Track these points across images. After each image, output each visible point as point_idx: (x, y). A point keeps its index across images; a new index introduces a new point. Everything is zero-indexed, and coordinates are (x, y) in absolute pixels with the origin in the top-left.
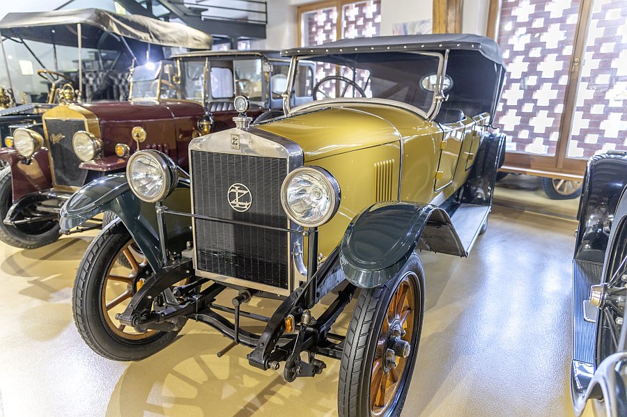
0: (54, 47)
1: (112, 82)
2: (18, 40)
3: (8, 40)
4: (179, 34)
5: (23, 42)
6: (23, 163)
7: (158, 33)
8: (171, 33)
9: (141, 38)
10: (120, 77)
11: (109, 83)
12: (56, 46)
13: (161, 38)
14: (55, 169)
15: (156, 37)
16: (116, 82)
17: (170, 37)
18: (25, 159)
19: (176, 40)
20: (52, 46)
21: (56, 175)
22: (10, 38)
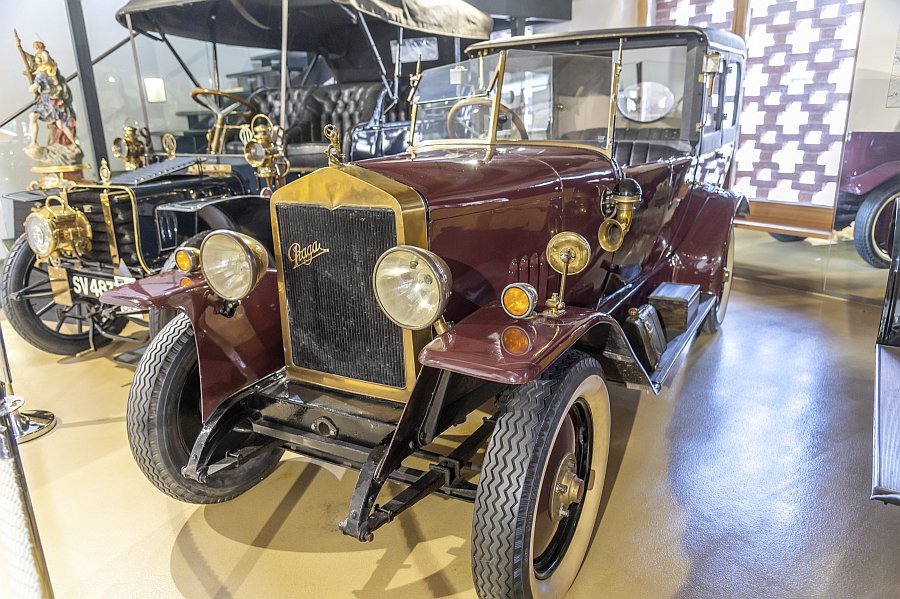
0: (215, 48)
1: (319, 107)
2: (157, 35)
3: (141, 36)
4: (447, 10)
5: (165, 39)
6: (216, 313)
7: (416, 8)
8: (434, 8)
9: (390, 18)
10: (333, 99)
11: (314, 111)
12: (218, 45)
13: (419, 18)
14: (294, 327)
15: (413, 15)
16: (327, 108)
17: (434, 17)
18: (222, 303)
19: (442, 23)
20: (210, 45)
21: (296, 342)
22: (143, 33)
